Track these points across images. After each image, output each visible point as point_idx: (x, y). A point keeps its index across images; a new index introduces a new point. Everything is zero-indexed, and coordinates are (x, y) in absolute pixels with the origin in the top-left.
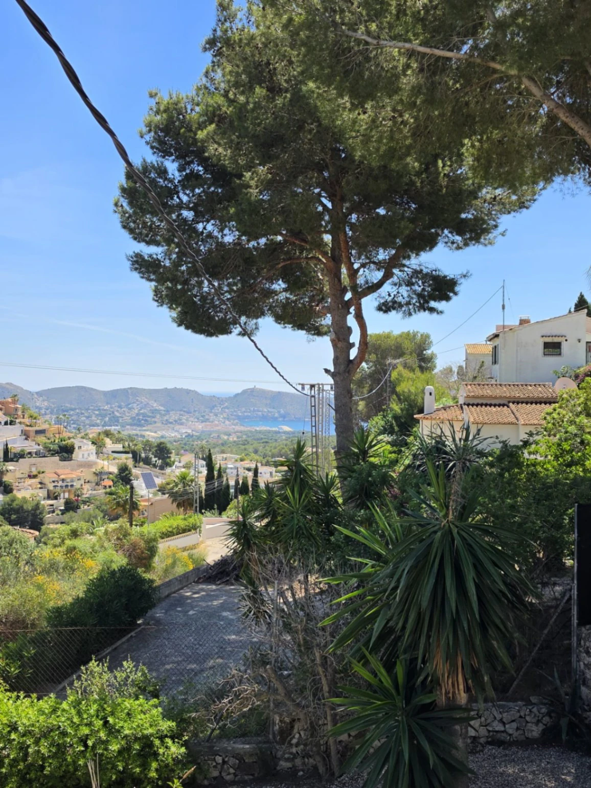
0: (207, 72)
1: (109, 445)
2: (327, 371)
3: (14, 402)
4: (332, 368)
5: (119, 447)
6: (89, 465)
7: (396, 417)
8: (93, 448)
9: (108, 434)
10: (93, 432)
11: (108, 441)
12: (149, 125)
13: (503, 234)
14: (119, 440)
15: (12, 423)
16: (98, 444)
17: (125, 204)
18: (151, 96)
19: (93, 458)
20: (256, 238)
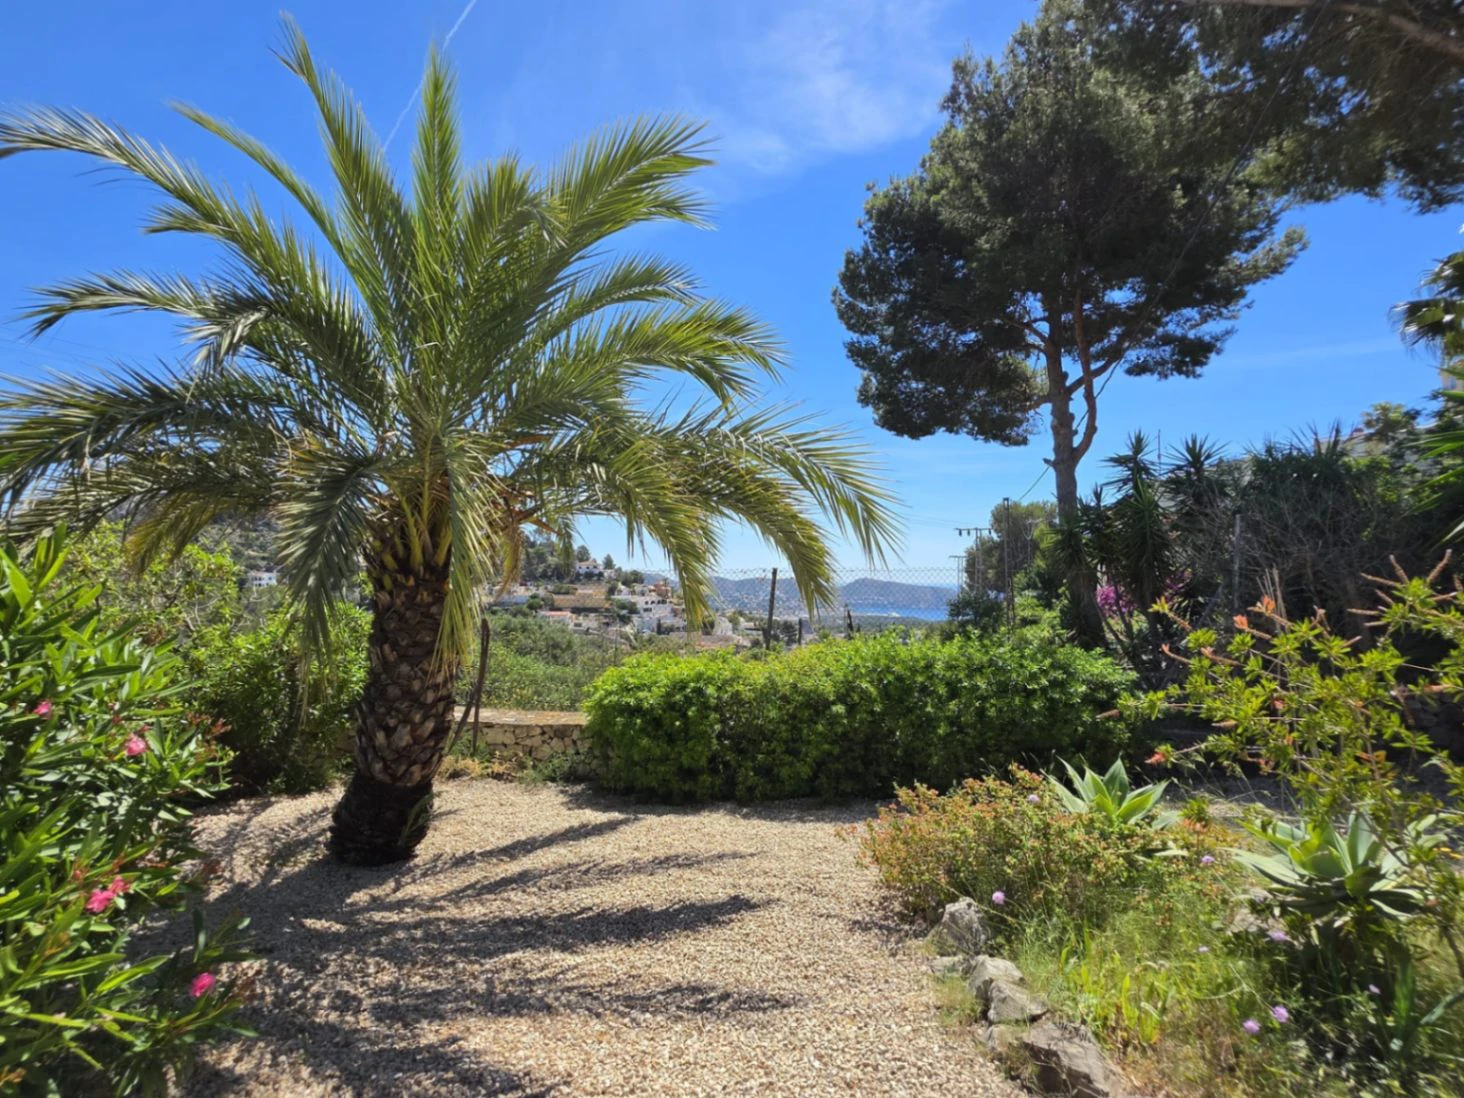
0: (924, 162)
1: (743, 623)
2: (1047, 461)
3: (665, 585)
4: (1052, 457)
5: (751, 624)
6: (727, 639)
7: (1039, 574)
8: (730, 625)
9: (741, 614)
10: (730, 612)
11: (742, 619)
12: (869, 212)
13: (1248, 306)
14: (750, 620)
15: (664, 602)
16: (733, 621)
17: (843, 292)
18: (869, 189)
19: (730, 633)
20: (964, 332)
